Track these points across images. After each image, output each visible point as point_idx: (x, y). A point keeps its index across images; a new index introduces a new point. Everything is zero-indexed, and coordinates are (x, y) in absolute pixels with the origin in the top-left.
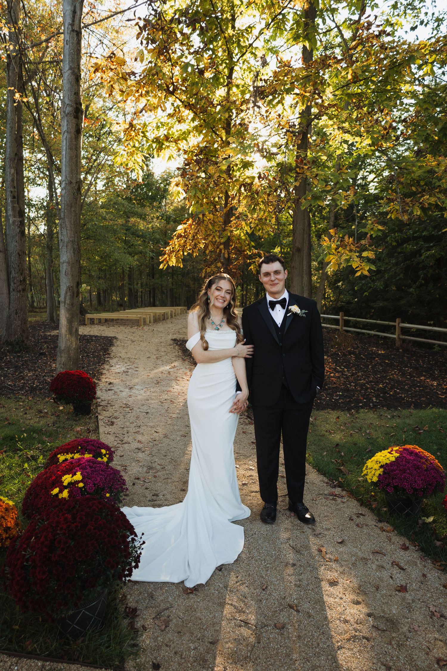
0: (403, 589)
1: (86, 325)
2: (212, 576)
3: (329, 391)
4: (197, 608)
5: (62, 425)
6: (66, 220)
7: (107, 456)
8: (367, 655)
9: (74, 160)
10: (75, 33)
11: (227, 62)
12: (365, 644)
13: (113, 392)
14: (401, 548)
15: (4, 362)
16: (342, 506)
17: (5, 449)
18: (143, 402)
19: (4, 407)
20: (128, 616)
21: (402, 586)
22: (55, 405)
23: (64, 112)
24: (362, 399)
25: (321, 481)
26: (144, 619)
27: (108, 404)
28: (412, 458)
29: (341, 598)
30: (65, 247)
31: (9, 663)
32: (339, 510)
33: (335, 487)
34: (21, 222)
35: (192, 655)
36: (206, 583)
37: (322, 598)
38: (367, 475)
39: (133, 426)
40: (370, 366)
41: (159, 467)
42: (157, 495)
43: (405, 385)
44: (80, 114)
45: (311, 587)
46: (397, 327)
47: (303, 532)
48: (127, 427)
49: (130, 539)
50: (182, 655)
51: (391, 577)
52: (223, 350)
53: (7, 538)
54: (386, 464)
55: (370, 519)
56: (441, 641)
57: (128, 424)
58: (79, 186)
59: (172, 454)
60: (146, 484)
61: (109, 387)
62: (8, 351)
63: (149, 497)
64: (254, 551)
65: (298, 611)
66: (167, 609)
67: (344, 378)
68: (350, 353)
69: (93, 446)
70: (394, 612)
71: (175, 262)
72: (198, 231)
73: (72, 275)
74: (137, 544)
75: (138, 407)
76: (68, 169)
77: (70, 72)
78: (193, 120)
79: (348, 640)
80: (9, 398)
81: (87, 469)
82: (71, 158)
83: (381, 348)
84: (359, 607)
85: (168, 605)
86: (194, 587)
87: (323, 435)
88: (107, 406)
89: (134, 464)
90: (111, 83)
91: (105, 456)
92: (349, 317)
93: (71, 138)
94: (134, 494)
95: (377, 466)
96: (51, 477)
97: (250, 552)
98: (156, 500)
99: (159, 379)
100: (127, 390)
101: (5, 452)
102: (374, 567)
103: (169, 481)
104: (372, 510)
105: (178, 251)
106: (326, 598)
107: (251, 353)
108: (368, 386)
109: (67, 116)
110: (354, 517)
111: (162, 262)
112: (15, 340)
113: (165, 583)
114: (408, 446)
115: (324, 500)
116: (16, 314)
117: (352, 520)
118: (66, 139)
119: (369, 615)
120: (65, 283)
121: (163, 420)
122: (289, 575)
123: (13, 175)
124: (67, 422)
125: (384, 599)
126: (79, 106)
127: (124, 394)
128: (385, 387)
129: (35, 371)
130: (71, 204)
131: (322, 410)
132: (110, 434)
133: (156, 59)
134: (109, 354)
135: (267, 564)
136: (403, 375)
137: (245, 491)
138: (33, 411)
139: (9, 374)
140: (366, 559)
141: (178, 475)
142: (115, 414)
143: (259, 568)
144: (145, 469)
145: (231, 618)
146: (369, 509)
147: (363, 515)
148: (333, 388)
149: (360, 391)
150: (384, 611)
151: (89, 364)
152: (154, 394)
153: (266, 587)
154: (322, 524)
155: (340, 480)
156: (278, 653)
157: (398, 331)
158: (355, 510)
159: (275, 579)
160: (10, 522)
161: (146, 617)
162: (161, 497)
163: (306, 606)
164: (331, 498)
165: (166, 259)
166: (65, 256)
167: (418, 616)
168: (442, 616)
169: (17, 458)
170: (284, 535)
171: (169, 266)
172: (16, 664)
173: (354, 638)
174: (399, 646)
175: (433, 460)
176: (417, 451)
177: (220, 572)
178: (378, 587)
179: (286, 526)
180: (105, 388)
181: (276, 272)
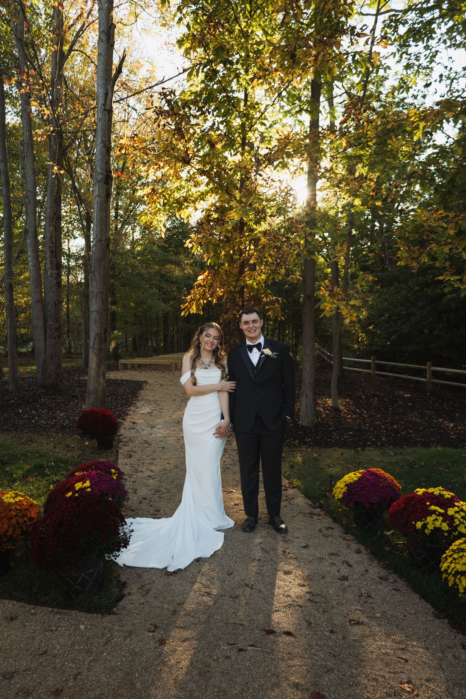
0: (345, 578)
1: (119, 370)
2: (190, 565)
3: (341, 431)
4: (173, 584)
6: (96, 273)
7: (116, 475)
8: (296, 616)
9: (104, 221)
10: (107, 112)
11: (240, 131)
12: (297, 609)
13: (135, 430)
14: (356, 552)
15: (38, 404)
16: (316, 522)
17: (34, 475)
18: (162, 439)
19: (36, 442)
20: (118, 586)
21: (344, 576)
22: (82, 441)
23: (96, 179)
24: (372, 438)
25: (305, 503)
26: (131, 589)
27: (129, 440)
28: (372, 478)
29: (290, 582)
30: (95, 298)
31: (29, 608)
32: (312, 524)
33: (316, 508)
34: (57, 274)
36: (185, 569)
37: (275, 581)
38: (335, 493)
39: (148, 458)
40: (391, 409)
42: (159, 511)
43: (420, 426)
44: (110, 180)
45: (268, 574)
46: (428, 370)
47: (275, 539)
48: (143, 460)
51: (338, 571)
52: (211, 385)
53: (30, 525)
54: (350, 483)
55: (337, 531)
56: (360, 611)
57: (144, 457)
58: (108, 243)
59: (178, 481)
60: (151, 503)
61: (132, 426)
62: (43, 394)
63: (152, 512)
64: (229, 550)
65: (252, 588)
66: (150, 584)
67: (361, 420)
68: (374, 396)
69: (105, 466)
70: (331, 592)
71: (195, 310)
72: (214, 281)
73: (101, 323)
74: (126, 529)
75: (155, 443)
76: (98, 229)
77: (101, 145)
78: (207, 184)
79: (285, 607)
80: (41, 435)
81: (95, 479)
82: (101, 219)
83: (409, 391)
84: (303, 588)
85: (151, 582)
86: (174, 572)
88: (128, 442)
89: (143, 488)
90: (134, 158)
91: (114, 475)
93: (101, 202)
94: (140, 509)
95: (342, 485)
96: (66, 484)
97: (225, 551)
98: (157, 515)
100: (149, 429)
101: (35, 477)
102: (327, 564)
103: (172, 501)
104: (342, 525)
105: (199, 299)
106: (277, 581)
107: (233, 388)
108: (383, 427)
109: (98, 182)
110: (324, 530)
111: (184, 309)
112: (50, 384)
113: (151, 569)
114: (371, 469)
115: (302, 517)
116: (52, 359)
117: (321, 531)
118: (97, 202)
119: (308, 593)
121: (177, 454)
122: (253, 566)
123: (52, 232)
124: (91, 455)
125: (326, 584)
126: (109, 174)
127: (145, 432)
129: (67, 412)
130: (101, 259)
131: (330, 447)
132: (127, 465)
133: (172, 138)
134: (137, 397)
135: (237, 559)
136: (422, 417)
137: (235, 510)
138: (62, 445)
139: (43, 414)
140: (322, 559)
142: (134, 449)
143: (229, 561)
144: (152, 492)
145: (198, 590)
146: (339, 524)
147: (332, 528)
148: (346, 428)
149: (373, 431)
150: (322, 591)
151: (117, 406)
152: (173, 432)
153: (231, 573)
154: (293, 534)
157: (428, 375)
158: (326, 525)
159: (241, 569)
160: (33, 514)
161: (133, 588)
162: (162, 512)
163: (260, 586)
164: (309, 516)
165: (187, 306)
166: (94, 306)
167: (349, 596)
168: (369, 596)
169: (44, 482)
170: (258, 540)
171: (189, 313)
172: (34, 609)
173: (290, 606)
174: (324, 612)
175: (392, 480)
176: (378, 473)
177: (197, 563)
178: (324, 577)
179: (262, 534)
180: (128, 427)
181: (254, 321)
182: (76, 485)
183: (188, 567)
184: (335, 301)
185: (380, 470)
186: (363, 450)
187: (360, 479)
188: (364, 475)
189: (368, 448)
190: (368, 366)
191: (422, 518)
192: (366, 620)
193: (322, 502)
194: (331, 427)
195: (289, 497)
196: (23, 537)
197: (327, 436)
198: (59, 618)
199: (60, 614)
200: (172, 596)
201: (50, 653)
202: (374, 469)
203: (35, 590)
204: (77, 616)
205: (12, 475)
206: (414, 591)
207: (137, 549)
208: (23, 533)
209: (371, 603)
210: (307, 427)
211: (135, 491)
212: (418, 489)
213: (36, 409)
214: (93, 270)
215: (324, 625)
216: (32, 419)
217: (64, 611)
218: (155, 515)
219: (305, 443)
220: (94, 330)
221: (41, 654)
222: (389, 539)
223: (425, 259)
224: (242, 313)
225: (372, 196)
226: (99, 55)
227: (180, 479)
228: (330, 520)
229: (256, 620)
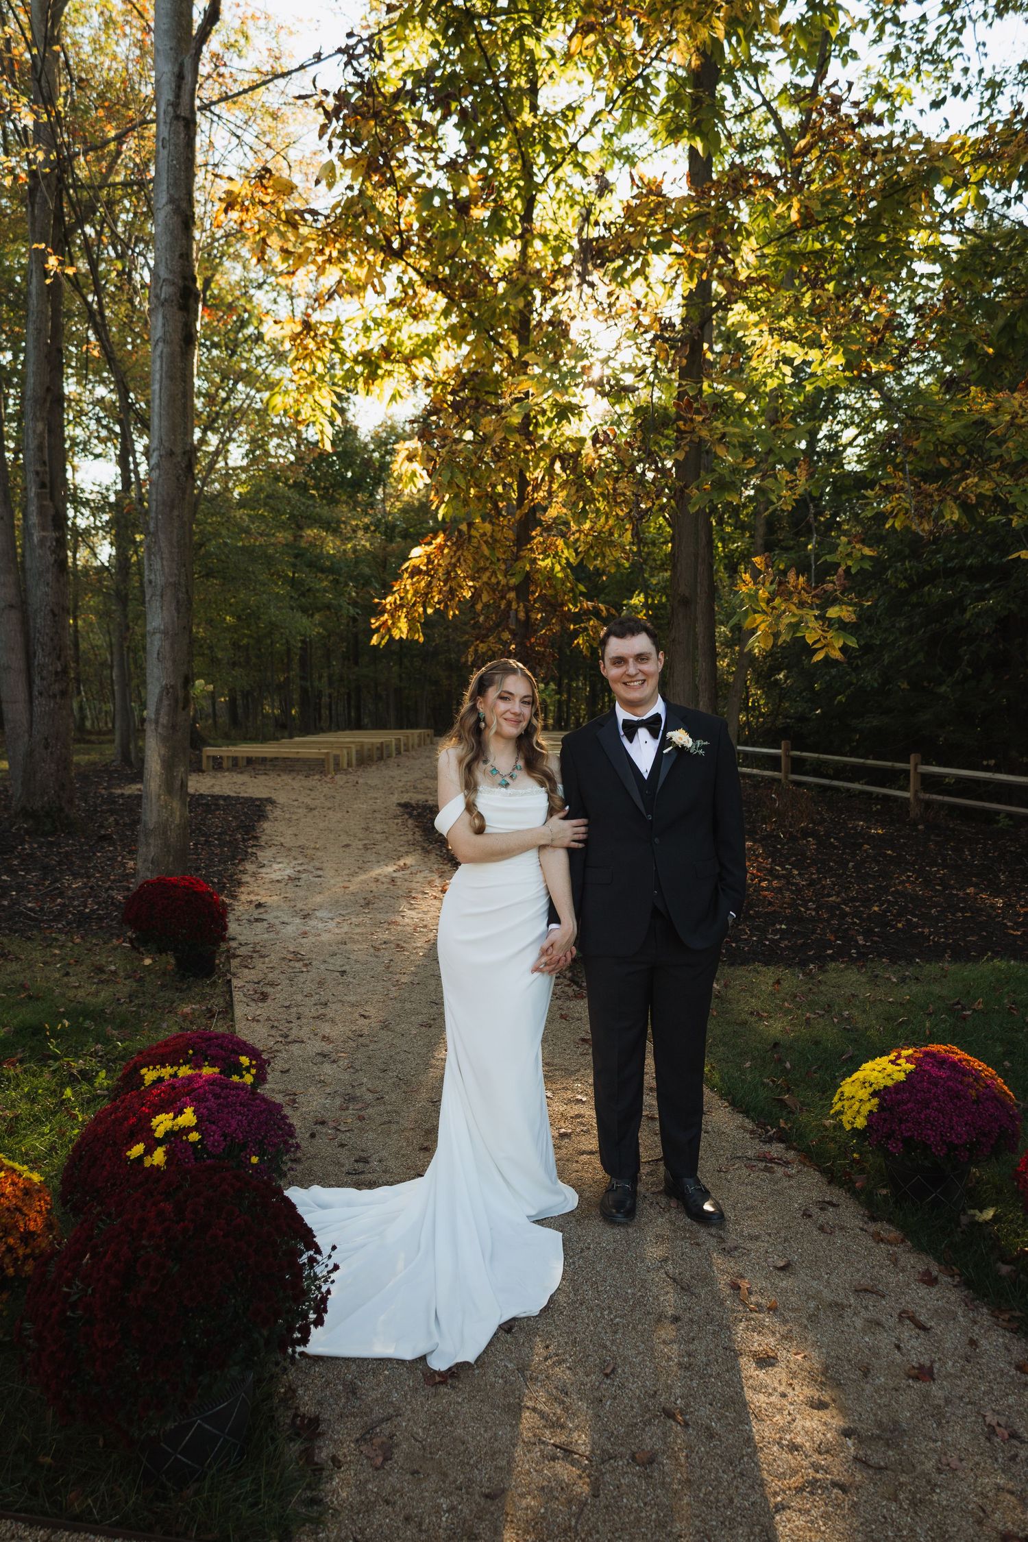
0: (923, 1373)
1: (203, 771)
3: (758, 922)
4: (456, 1417)
5: (149, 1002)
6: (161, 536)
7: (253, 1071)
8: (841, 1525)
9: (178, 403)
10: (181, 124)
12: (837, 1498)
13: (265, 924)
14: (921, 1280)
15: (16, 857)
16: (786, 1184)
17: (19, 1056)
18: (335, 948)
19: (17, 958)
20: (298, 1435)
21: (921, 1367)
22: (135, 954)
23: (157, 297)
24: (833, 938)
25: (738, 1127)
26: (335, 1441)
27: (254, 952)
28: (942, 1073)
29: (784, 1395)
30: (158, 598)
32: (780, 1193)
33: (769, 1140)
34: (57, 540)
35: (443, 1525)
36: (476, 1361)
37: (740, 1393)
38: (840, 1113)
39: (310, 1002)
40: (851, 864)
41: (369, 1097)
42: (365, 1161)
43: (931, 907)
44: (192, 301)
45: (715, 1369)
46: (912, 773)
47: (698, 1244)
48: (298, 1006)
49: (304, 1259)
50: (420, 1524)
51: (898, 1347)
52: (519, 831)
53: (26, 1257)
54: (885, 1087)
55: (850, 1214)
56: (1012, 1493)
57: (299, 997)
58: (190, 460)
59: (400, 1066)
60: (341, 1136)
61: (256, 914)
62: (27, 832)
63: (348, 1164)
64: (585, 1288)
65: (685, 1424)
66: (388, 1419)
67: (792, 892)
68: (805, 833)
69: (222, 1048)
71: (405, 630)
72: (459, 560)
73: (174, 661)
74: (320, 1270)
75: (321, 959)
76: (164, 423)
77: (169, 208)
78: (446, 313)
79: (800, 1490)
80: (29, 939)
81: (208, 1100)
82: (172, 399)
83: (877, 821)
84: (825, 1415)
85: (391, 1411)
86: (450, 1369)
87: (745, 1023)
88: (251, 957)
89: (312, 1090)
90: (263, 234)
91: (249, 1072)
92: (802, 751)
93: (172, 354)
94: (314, 1157)
95: (864, 1094)
96: (126, 1118)
97: (576, 1291)
98: (363, 1172)
99: (370, 896)
100: (298, 921)
101: (21, 1061)
102: (859, 1323)
103: (394, 1127)
104: (854, 1193)
105: (414, 605)
106: (749, 1395)
107: (581, 837)
108: (848, 909)
109: (163, 305)
110: (815, 1210)
111: (377, 630)
112: (43, 807)
113: (383, 1361)
114: (934, 1048)
115: (745, 1171)
116: (46, 748)
117: (810, 1216)
118: (161, 357)
119: (847, 1433)
120: (158, 679)
121: (379, 988)
122: (664, 1342)
123: (41, 434)
124: (162, 994)
125: (881, 1398)
126: (190, 283)
127: (290, 930)
128: (885, 911)
129: (88, 877)
130: (173, 501)
131: (742, 964)
132: (258, 1021)
133: (363, 181)
134: (256, 838)
135: (616, 1317)
136: (927, 883)
137: (564, 1151)
138: (84, 967)
139: (29, 883)
140: (841, 1307)
141: (413, 1114)
142: (271, 975)
143: (596, 1326)
144: (338, 1101)
145: (532, 1440)
146: (848, 1191)
147: (834, 1205)
148: (767, 913)
149: (828, 921)
150: (879, 1424)
151: (211, 860)
152: (358, 930)
153: (613, 1370)
154: (741, 1227)
155: (782, 1125)
156: (638, 1520)
157: (913, 782)
158: (815, 1194)
159: (634, 1352)
160: (33, 1220)
161: (340, 1440)
162: (375, 1164)
163: (704, 1413)
164: (761, 1165)
165: (385, 622)
166: (158, 617)
167: (959, 1436)
168: (1014, 1435)
169: (47, 1076)
170: (653, 1251)
171: (391, 638)
173: (813, 1484)
175: (993, 1079)
176: (955, 1058)
177: (509, 1336)
178: (868, 1370)
179: (658, 1231)
180: (246, 917)
181: (641, 657)
182: (155, 1122)
183: (484, 1352)
184: (793, 608)
185: (956, 1049)
186: (822, 969)
187: (909, 1075)
188: (919, 1065)
189: (833, 965)
193: (781, 1123)
202: (940, 1048)
213: (11, 871)
216: (4, 896)
218: (358, 1173)
220: (157, 678)
222: (994, 1235)
224: (608, 635)
227: (402, 1062)
228: (817, 1176)
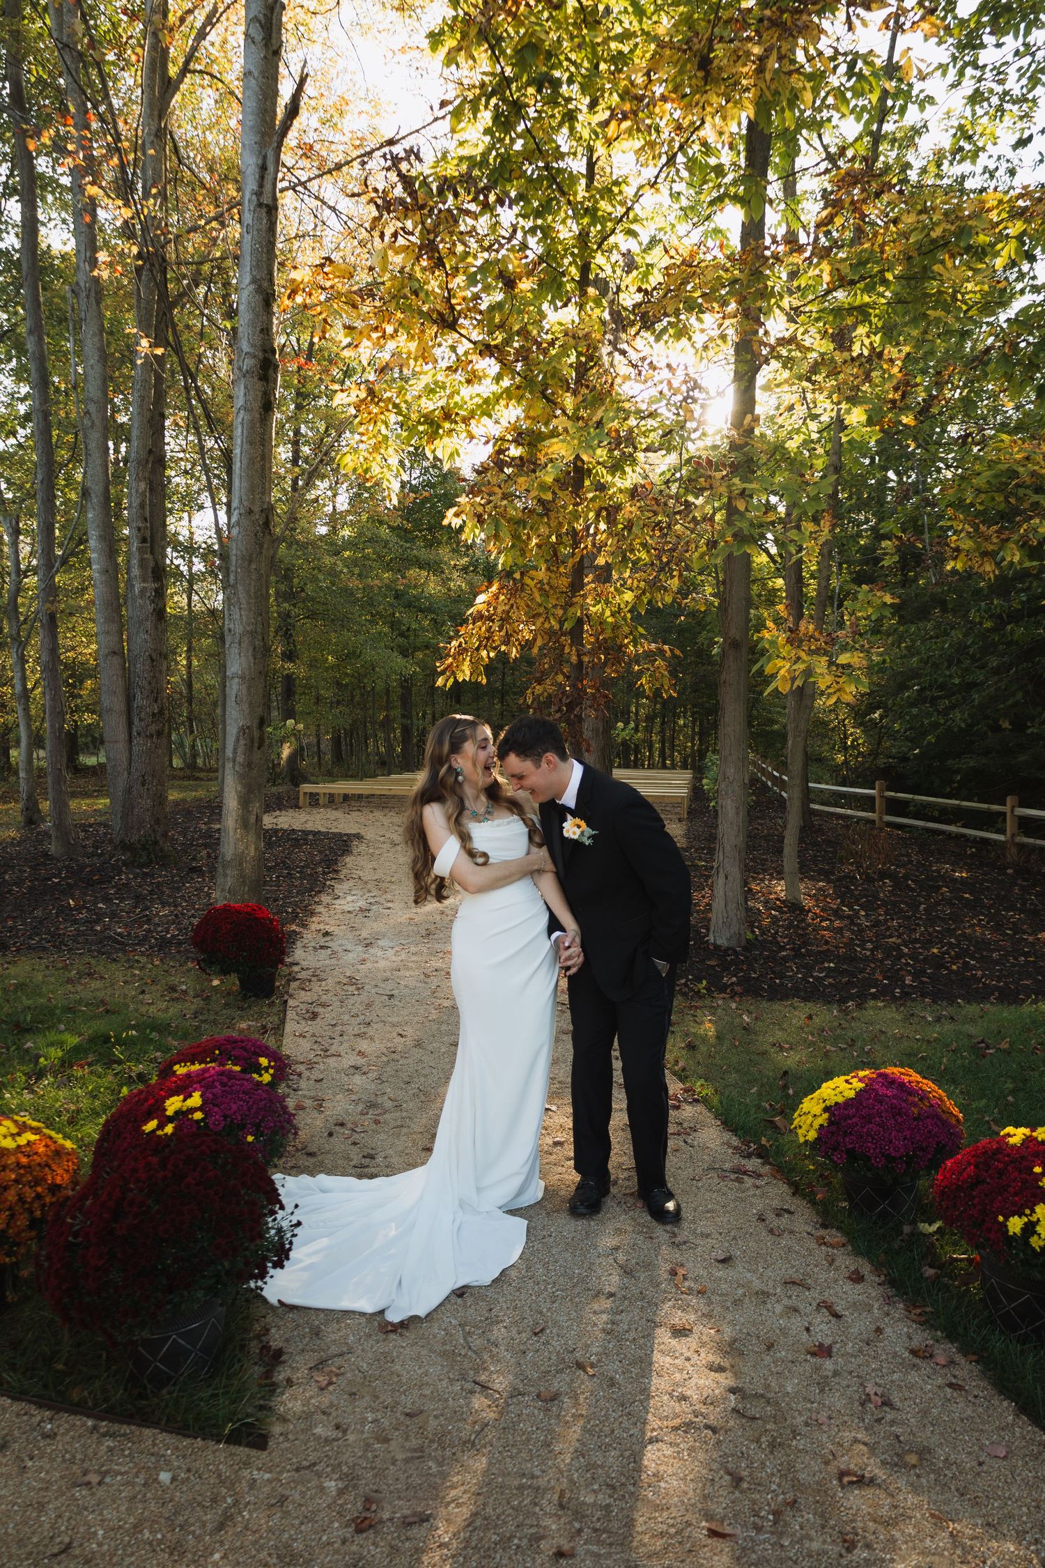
0: (823, 1351)
1: (299, 808)
2: (441, 1305)
3: (808, 960)
4: (398, 1357)
5: (211, 1018)
6: (240, 588)
7: (271, 1071)
8: (702, 1456)
9: (258, 466)
10: (264, 210)
11: (576, 251)
12: (705, 1437)
13: (329, 951)
14: (849, 1278)
15: (113, 887)
16: (751, 1193)
17: (88, 1060)
18: (388, 974)
19: (102, 978)
20: (262, 1360)
21: (821, 1345)
22: (205, 976)
23: (240, 369)
24: (880, 978)
25: (723, 1143)
26: (293, 1368)
27: (314, 976)
28: (890, 1093)
29: (688, 1359)
30: (237, 645)
31: (39, 1418)
32: (742, 1200)
33: (749, 1156)
36: (428, 1315)
37: (649, 1357)
38: (799, 1127)
39: (354, 1021)
40: (923, 906)
41: (389, 1104)
42: (372, 1157)
43: (994, 951)
44: (271, 372)
45: (632, 1335)
46: (1009, 815)
47: (652, 1238)
48: (343, 1025)
51: (808, 1330)
53: (52, 1204)
54: (836, 1103)
55: (803, 1219)
56: (866, 1444)
58: (267, 517)
59: (422, 1079)
60: (356, 1136)
61: (322, 941)
62: (124, 863)
63: (356, 1159)
65: (592, 1374)
66: (341, 1355)
67: (853, 932)
68: (883, 875)
69: (245, 1050)
70: (789, 1389)
71: (468, 673)
72: (512, 607)
73: (250, 703)
74: (280, 1222)
75: (373, 983)
76: (245, 484)
77: (253, 287)
78: (498, 378)
79: (675, 1429)
80: (115, 960)
81: (214, 1087)
82: (251, 461)
83: (965, 864)
84: (720, 1377)
85: (345, 1349)
86: (402, 1323)
87: (764, 1053)
88: (310, 981)
89: (340, 1096)
90: (323, 316)
91: (267, 1071)
92: (897, 791)
93: (252, 421)
94: (328, 1152)
95: (817, 1109)
96: (146, 1100)
97: (528, 1269)
98: (367, 1166)
99: (432, 927)
100: (360, 948)
101: (90, 1065)
102: (779, 1308)
103: (405, 1130)
104: (813, 1203)
105: (478, 649)
106: (657, 1356)
108: (906, 950)
109: (245, 376)
110: (770, 1216)
111: (442, 672)
112: (139, 841)
113: (347, 1313)
114: (890, 1070)
115: (716, 1180)
116: (143, 785)
117: (764, 1220)
118: (242, 423)
119: (733, 1391)
120: (236, 720)
121: (422, 1011)
122: (595, 1312)
123: (143, 494)
124: (224, 1012)
125: (776, 1366)
126: (269, 355)
127: (350, 957)
128: (944, 953)
129: (176, 906)
130: (251, 555)
131: (781, 1000)
132: (304, 1037)
133: (413, 265)
134: (337, 871)
135: (557, 1290)
136: (998, 928)
137: (554, 1156)
138: (159, 987)
139: (122, 911)
140: (766, 1294)
141: (424, 1121)
142: (324, 997)
143: (538, 1296)
144: (360, 1107)
146: (808, 1201)
147: (790, 1212)
148: (820, 952)
149: (882, 961)
150: (767, 1387)
151: (290, 892)
152: (414, 958)
153: (542, 1331)
154: (694, 1225)
155: (765, 1143)
156: (528, 1440)
157: (1010, 825)
158: (776, 1203)
159: (565, 1318)
160: (60, 1176)
161: (297, 1367)
162: (379, 1159)
163: (613, 1368)
164: (733, 1176)
165: (450, 666)
166: (237, 663)
167: (836, 1400)
168: (887, 1403)
169: (110, 1078)
170: (608, 1241)
171: (456, 681)
172: (51, 1420)
173: (688, 1425)
174: (773, 1445)
175: (941, 1099)
176: (906, 1079)
177: (459, 1300)
178: (773, 1345)
179: (619, 1225)
180: (313, 944)
182: (168, 1103)
183: (435, 1310)
184: (803, 654)
185: (911, 1071)
186: (860, 1006)
187: (859, 1094)
188: (870, 1083)
189: (872, 1003)
190: (867, 803)
191: (1023, 1207)
192: (881, 1474)
193: (764, 1141)
194: (783, 948)
195: (685, 1125)
196: (33, 1234)
197: (773, 972)
198: (110, 1449)
199: (113, 1435)
200: (393, 1391)
201: (77, 1552)
202: (896, 1070)
203: (60, 1367)
204: (154, 1445)
205: (37, 1062)
206: (1001, 1393)
207: (314, 1259)
208: (34, 1224)
209: (893, 1423)
210: (728, 949)
211: (319, 1104)
212: (1010, 1129)
213: (107, 899)
214: (232, 582)
215: (774, 1487)
216: (97, 922)
217: (125, 1429)
218: (362, 1166)
219: (722, 989)
220: (235, 718)
221: (55, 1555)
222: (933, 1245)
223: (1014, 555)
225: (893, 402)
226: (247, 74)
227: (426, 1076)
228: (784, 1188)
229: (602, 1467)
